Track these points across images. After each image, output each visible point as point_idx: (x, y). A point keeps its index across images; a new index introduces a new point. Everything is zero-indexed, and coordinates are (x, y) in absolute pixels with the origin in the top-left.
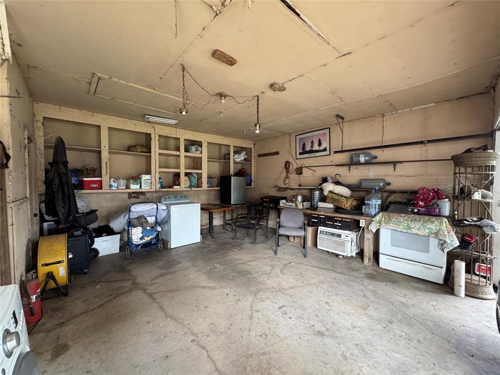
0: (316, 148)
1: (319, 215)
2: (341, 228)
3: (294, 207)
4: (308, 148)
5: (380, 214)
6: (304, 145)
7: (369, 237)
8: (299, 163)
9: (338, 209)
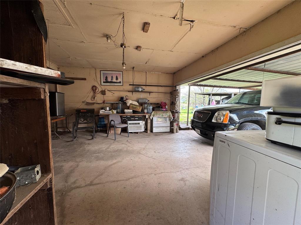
0: (114, 80)
1: (127, 116)
2: (138, 120)
3: (111, 113)
4: (109, 80)
5: (153, 112)
6: (106, 77)
7: (149, 121)
8: (103, 88)
9: (134, 112)
